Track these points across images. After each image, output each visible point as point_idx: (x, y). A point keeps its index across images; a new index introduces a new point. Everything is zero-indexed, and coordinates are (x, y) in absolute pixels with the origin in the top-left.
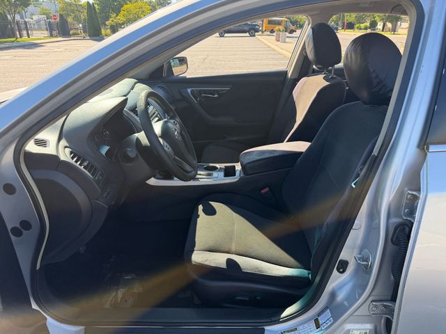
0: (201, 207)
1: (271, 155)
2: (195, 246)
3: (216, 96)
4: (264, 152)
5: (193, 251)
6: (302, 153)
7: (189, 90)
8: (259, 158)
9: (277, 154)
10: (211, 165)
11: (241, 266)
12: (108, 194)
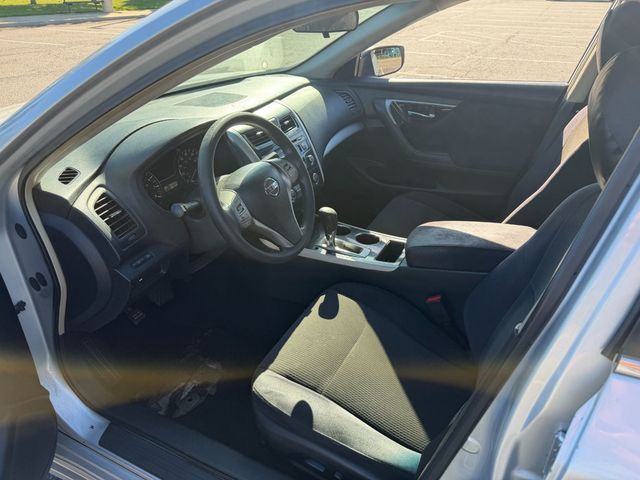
0: (322, 299)
1: (457, 243)
2: (272, 362)
3: (432, 116)
4: (449, 233)
5: (265, 368)
6: (511, 251)
7: (388, 103)
8: (436, 243)
9: (467, 244)
10: (372, 233)
11: (315, 420)
12: (143, 262)
